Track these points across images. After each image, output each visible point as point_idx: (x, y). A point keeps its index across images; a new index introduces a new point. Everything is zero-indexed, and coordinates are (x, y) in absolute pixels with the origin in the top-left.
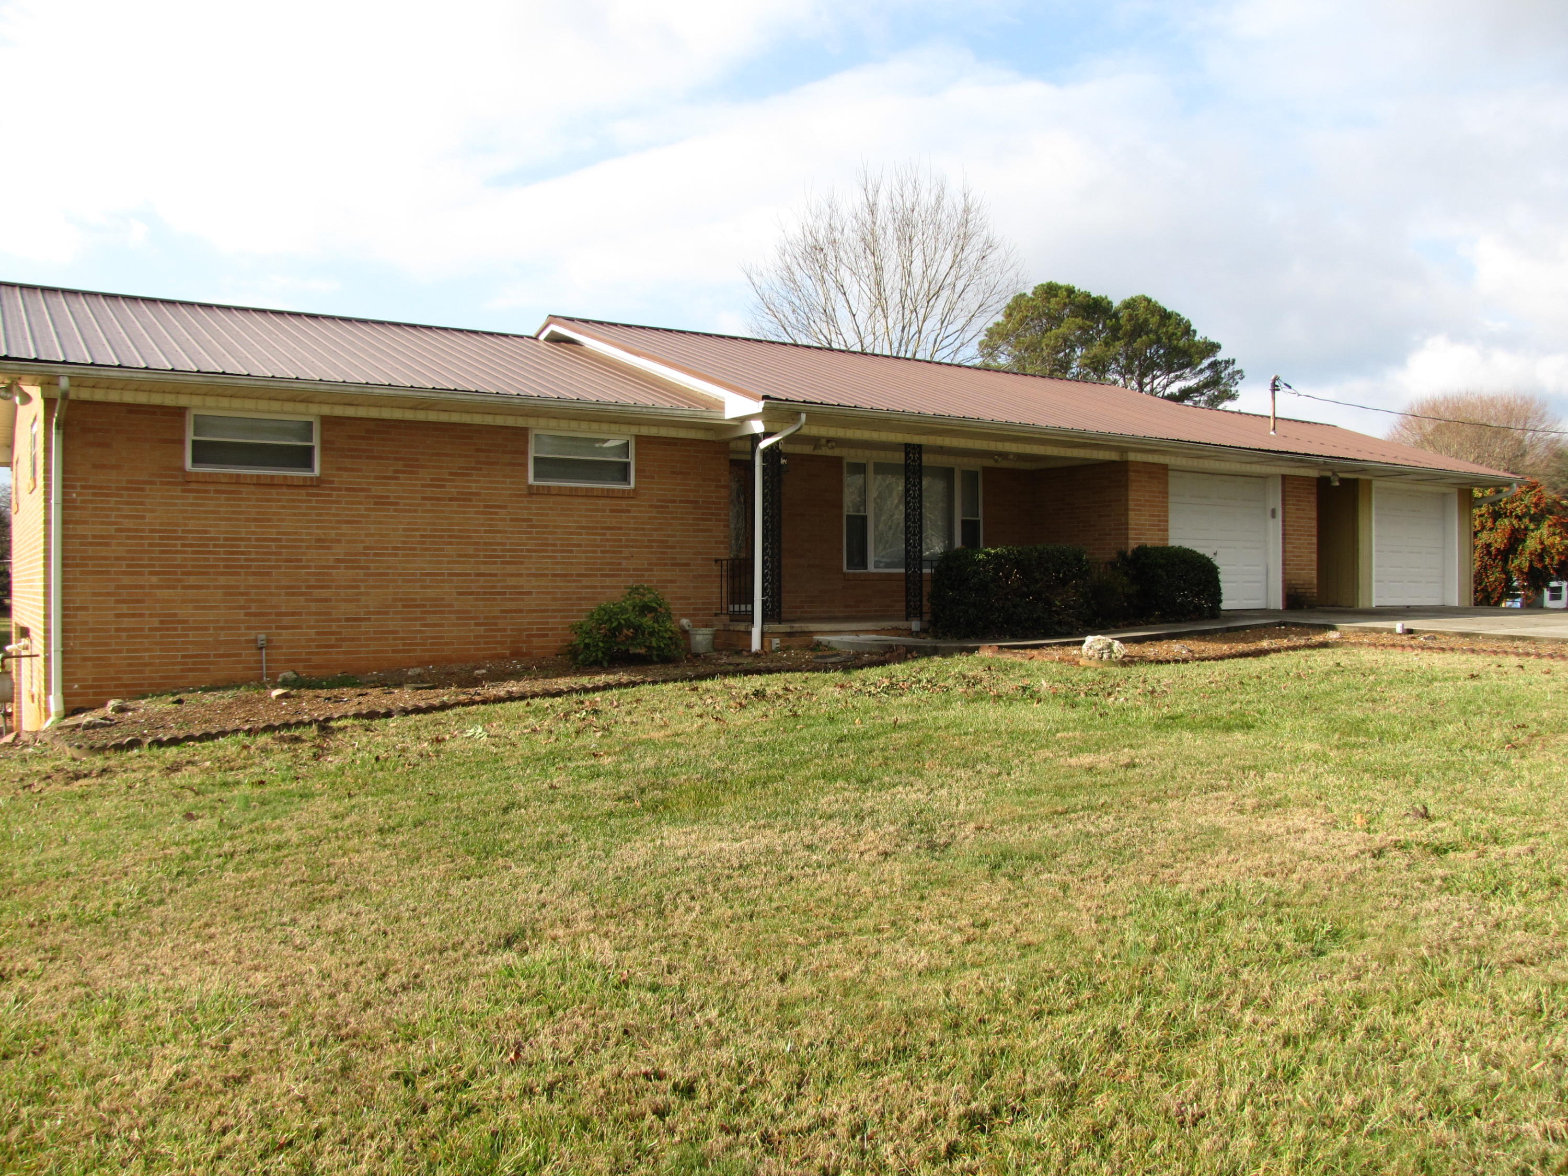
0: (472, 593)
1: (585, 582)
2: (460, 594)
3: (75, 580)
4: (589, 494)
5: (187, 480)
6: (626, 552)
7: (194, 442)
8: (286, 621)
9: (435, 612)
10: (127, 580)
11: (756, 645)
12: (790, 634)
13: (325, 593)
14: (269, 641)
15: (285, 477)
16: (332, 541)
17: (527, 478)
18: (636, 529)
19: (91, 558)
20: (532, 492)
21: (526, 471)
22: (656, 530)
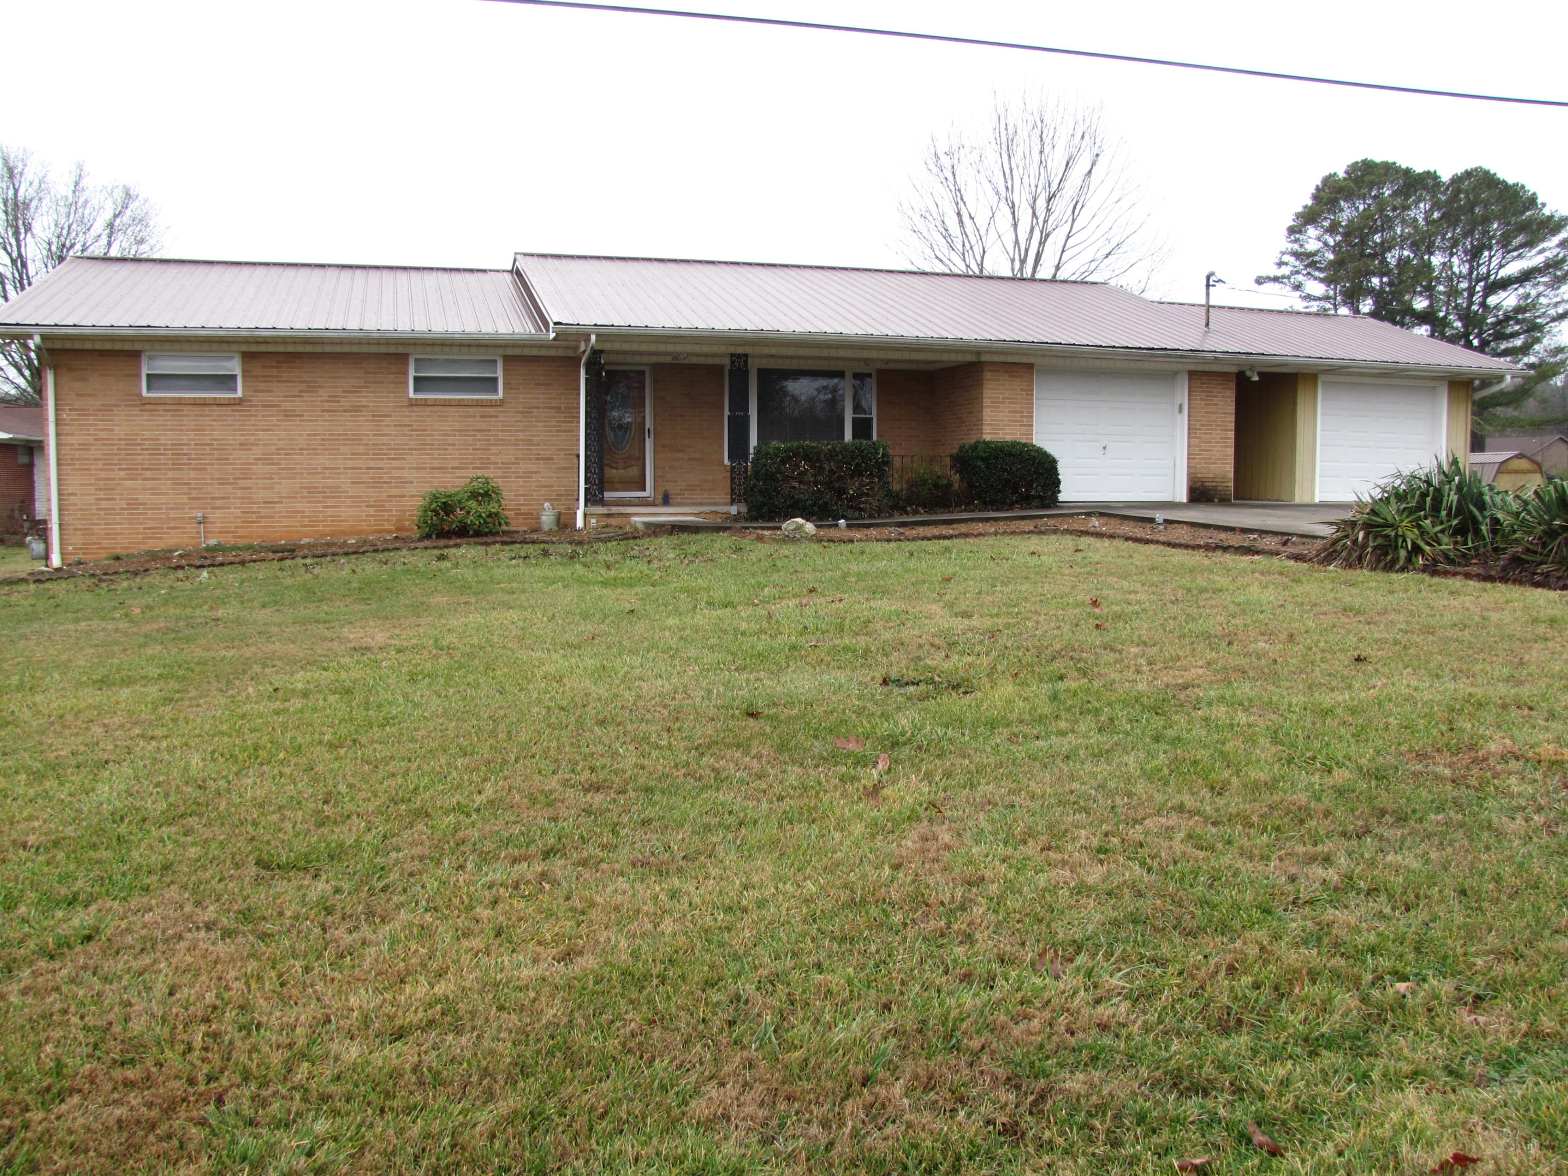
0: (363, 483)
1: (459, 473)
2: (353, 483)
3: (68, 474)
4: (460, 404)
5: (145, 404)
6: (494, 449)
7: (148, 375)
8: (218, 503)
9: (334, 497)
10: (103, 475)
11: (580, 523)
12: (609, 515)
13: (247, 483)
14: (204, 518)
15: (215, 399)
16: (252, 444)
17: (407, 392)
18: (503, 431)
19: (78, 459)
20: (413, 404)
21: (407, 387)
22: (521, 431)
